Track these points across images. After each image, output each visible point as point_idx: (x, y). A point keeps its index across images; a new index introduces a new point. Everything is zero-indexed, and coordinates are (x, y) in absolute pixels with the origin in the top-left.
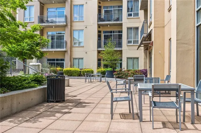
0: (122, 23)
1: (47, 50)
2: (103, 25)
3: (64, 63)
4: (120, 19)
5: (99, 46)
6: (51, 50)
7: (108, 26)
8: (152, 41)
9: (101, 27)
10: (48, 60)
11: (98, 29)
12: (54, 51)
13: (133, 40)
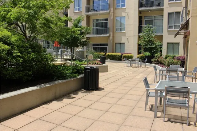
0: (163, 8)
1: (93, 36)
2: (144, 11)
3: (107, 47)
4: (161, 4)
5: (140, 31)
6: (96, 36)
7: (149, 11)
8: (189, 30)
9: (142, 13)
10: (94, 45)
11: (139, 15)
12: (99, 37)
13: (174, 25)
